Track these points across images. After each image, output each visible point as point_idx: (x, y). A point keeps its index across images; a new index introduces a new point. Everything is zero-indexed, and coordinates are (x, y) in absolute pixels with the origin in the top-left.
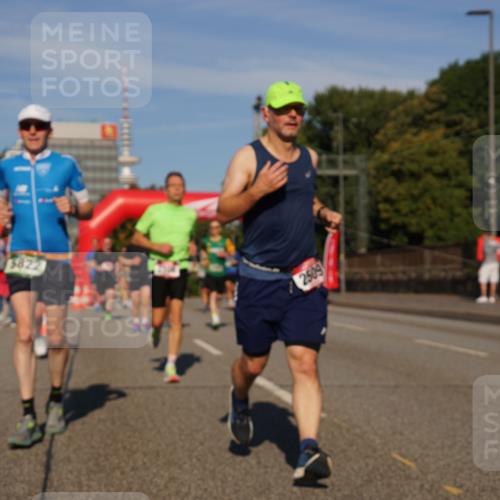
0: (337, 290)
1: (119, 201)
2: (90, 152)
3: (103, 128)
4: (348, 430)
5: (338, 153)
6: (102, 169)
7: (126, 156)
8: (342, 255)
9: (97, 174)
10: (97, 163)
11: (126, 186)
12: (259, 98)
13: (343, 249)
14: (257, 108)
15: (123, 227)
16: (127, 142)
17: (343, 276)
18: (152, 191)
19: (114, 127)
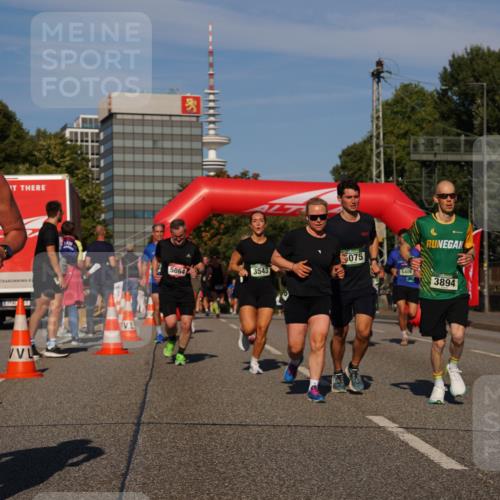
0: (480, 308)
1: (204, 191)
2: (167, 130)
5: (481, 135)
6: (182, 151)
7: (211, 136)
8: (486, 265)
9: (177, 159)
10: (177, 145)
11: (212, 174)
12: (380, 63)
13: (486, 256)
14: (377, 75)
15: (208, 223)
16: (212, 119)
17: (486, 291)
18: (244, 179)
19: (197, 99)
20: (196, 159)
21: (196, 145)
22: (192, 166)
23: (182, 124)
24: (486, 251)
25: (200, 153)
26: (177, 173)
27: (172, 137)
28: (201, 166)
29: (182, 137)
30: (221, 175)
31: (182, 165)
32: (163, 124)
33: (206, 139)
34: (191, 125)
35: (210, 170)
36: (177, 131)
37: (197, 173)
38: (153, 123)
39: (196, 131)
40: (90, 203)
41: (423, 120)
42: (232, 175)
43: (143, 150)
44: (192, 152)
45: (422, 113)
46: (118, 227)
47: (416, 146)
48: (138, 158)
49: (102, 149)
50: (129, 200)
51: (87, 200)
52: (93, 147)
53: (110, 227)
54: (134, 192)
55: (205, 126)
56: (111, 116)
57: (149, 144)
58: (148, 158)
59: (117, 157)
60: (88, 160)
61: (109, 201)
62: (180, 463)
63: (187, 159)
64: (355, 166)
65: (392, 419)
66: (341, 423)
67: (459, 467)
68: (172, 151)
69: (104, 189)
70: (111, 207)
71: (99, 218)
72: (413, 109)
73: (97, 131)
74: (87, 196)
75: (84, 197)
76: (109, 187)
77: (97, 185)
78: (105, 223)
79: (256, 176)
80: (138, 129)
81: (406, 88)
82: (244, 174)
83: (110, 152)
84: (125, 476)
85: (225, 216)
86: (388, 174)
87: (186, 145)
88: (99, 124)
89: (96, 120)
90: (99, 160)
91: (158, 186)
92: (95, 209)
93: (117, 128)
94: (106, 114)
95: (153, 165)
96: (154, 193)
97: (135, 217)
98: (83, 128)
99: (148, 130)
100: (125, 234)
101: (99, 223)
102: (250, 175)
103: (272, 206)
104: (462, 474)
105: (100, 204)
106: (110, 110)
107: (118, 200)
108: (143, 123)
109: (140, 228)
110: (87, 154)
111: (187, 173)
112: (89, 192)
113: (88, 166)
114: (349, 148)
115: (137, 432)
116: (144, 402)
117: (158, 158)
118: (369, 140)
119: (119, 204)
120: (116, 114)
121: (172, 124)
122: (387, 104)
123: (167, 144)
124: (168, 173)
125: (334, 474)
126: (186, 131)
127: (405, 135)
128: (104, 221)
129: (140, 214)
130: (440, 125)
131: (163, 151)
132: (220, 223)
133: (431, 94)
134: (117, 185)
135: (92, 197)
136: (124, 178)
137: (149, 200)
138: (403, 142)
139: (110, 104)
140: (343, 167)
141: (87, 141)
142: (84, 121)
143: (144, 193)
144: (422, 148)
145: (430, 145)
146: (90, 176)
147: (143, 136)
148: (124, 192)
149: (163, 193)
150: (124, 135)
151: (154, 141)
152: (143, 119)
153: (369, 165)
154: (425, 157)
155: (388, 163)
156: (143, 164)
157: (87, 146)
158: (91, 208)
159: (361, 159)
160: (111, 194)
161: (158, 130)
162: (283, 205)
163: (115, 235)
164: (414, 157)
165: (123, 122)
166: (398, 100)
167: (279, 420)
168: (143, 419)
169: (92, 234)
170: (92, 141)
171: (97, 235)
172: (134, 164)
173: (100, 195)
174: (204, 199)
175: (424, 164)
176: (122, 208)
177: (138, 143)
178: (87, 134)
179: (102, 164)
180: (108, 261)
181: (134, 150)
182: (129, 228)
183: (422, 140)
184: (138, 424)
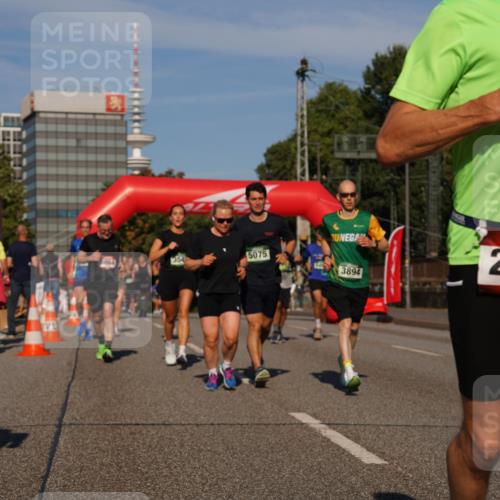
0: (401, 304)
1: (128, 190)
2: (91, 129)
3: (108, 99)
4: (415, 482)
6: (106, 150)
7: (135, 134)
8: (407, 261)
9: (101, 157)
10: (101, 143)
11: (137, 172)
12: (304, 62)
13: (407, 253)
14: (301, 74)
15: (132, 222)
16: (137, 117)
17: (407, 287)
18: (169, 177)
19: (122, 98)
20: (121, 158)
21: (121, 144)
22: (116, 165)
23: (106, 123)
24: (408, 248)
25: (125, 151)
26: (101, 172)
27: (96, 136)
28: (125, 164)
29: (106, 136)
30: (146, 174)
31: (106, 164)
32: (87, 122)
33: (130, 138)
34: (115, 123)
35: (134, 169)
36: (101, 129)
37: (121, 172)
38: (76, 122)
39: (120, 130)
40: (12, 203)
41: (347, 118)
42: (157, 173)
43: (67, 149)
44: (116, 150)
45: (346, 111)
46: (41, 227)
47: (340, 144)
48: (62, 156)
49: (25, 148)
50: (52, 199)
51: (9, 199)
52: (15, 146)
53: (32, 227)
54: (57, 192)
55: (130, 125)
56: (34, 114)
57: (72, 143)
58: (72, 157)
59: (40, 156)
60: (9, 160)
61: (31, 201)
62: (102, 464)
63: (111, 158)
64: (280, 164)
65: (315, 416)
66: (265, 421)
67: (379, 461)
68: (96, 150)
69: (26, 189)
70: (33, 207)
71: (21, 217)
72: (337, 107)
73: (19, 129)
74: (9, 195)
75: (6, 197)
76: (31, 187)
77: (20, 184)
78: (27, 223)
79: (181, 175)
80: (62, 128)
81: (330, 86)
82: (170, 173)
83: (33, 150)
84: (45, 478)
85: (150, 215)
86: (312, 172)
87: (111, 143)
88: (22, 123)
89: (18, 119)
90: (21, 159)
91: (82, 185)
92: (17, 208)
93: (39, 127)
94: (28, 112)
95: (77, 164)
96: (77, 192)
97: (58, 216)
98: (5, 126)
99: (71, 128)
100: (47, 234)
101: (21, 223)
102: (175, 173)
103: (197, 204)
104: (382, 468)
105: (22, 203)
106: (32, 109)
107: (40, 199)
108: (66, 121)
109: (63, 228)
110: (9, 152)
111: (111, 172)
112: (11, 191)
113: (9, 164)
114: (273, 147)
115: (58, 434)
116: (65, 404)
117: (82, 157)
118: (293, 139)
119: (41, 204)
120: (39, 112)
121: (96, 122)
122: (311, 104)
123: (91, 143)
124: (92, 171)
125: (257, 471)
126: (111, 130)
127: (329, 133)
128: (26, 220)
129: (64, 214)
130: (364, 123)
131: (87, 150)
132: (145, 222)
133: (355, 93)
134: (40, 184)
135: (14, 196)
136: (47, 177)
137: (72, 199)
138: (328, 140)
139: (32, 102)
140: (268, 165)
141: (9, 140)
142: (6, 119)
143: (67, 192)
144: (345, 147)
145: (354, 143)
146: (12, 175)
147: (67, 135)
148: (47, 192)
149: (87, 192)
150: (47, 134)
151: (78, 140)
152: (66, 118)
153: (294, 163)
154: (349, 155)
155: (312, 161)
156: (67, 163)
157: (9, 146)
158: (13, 208)
159: (285, 158)
160: (33, 193)
161: (81, 129)
162: (207, 204)
163: (38, 234)
164: (338, 155)
165: (46, 121)
166: (322, 100)
167: (202, 419)
168: (65, 420)
169: (14, 234)
170: (14, 140)
171: (19, 235)
172: (57, 163)
173: (22, 195)
174: (129, 198)
175: (348, 162)
176: (44, 207)
177: (62, 142)
178: (8, 133)
179: (25, 162)
180: (30, 261)
181: (57, 149)
182: (52, 227)
183: (345, 139)
184: (60, 426)
